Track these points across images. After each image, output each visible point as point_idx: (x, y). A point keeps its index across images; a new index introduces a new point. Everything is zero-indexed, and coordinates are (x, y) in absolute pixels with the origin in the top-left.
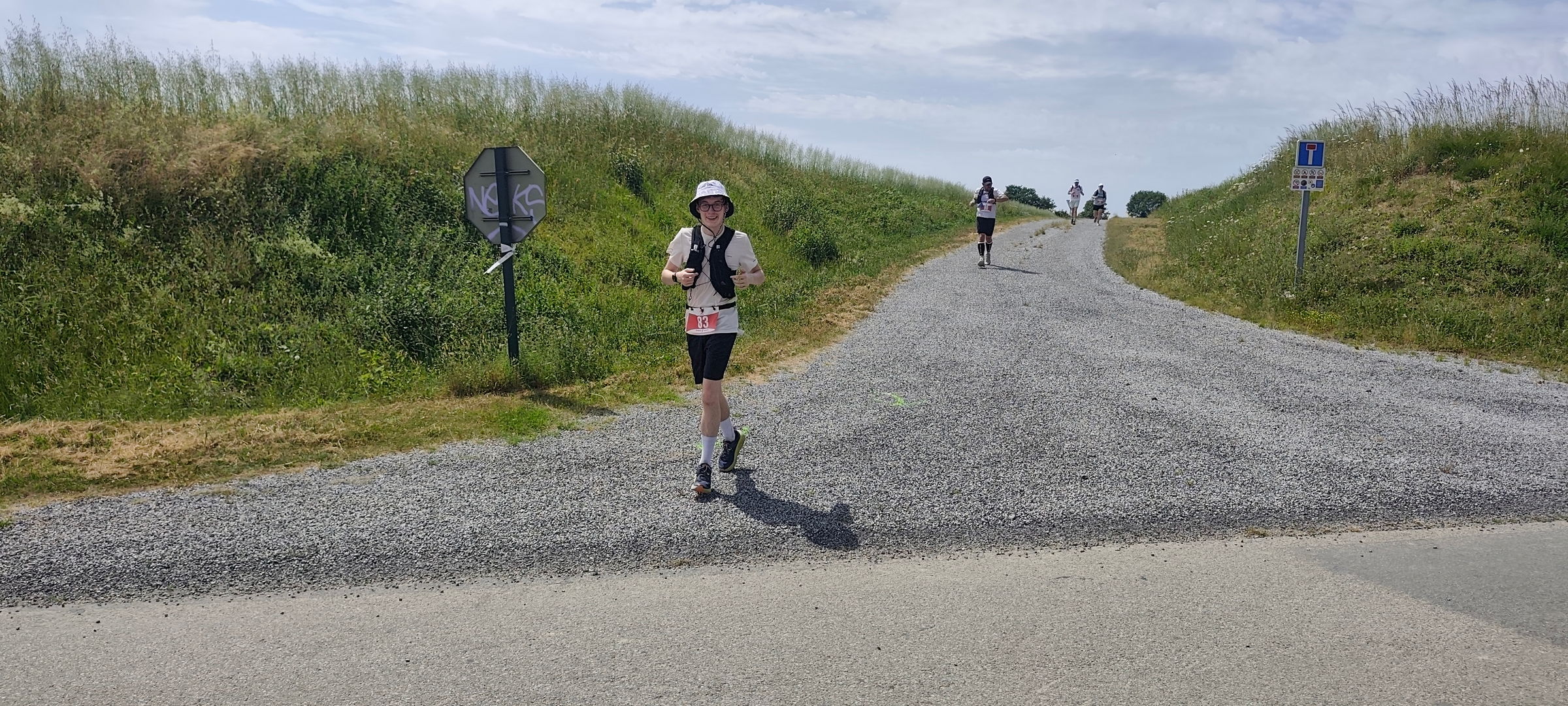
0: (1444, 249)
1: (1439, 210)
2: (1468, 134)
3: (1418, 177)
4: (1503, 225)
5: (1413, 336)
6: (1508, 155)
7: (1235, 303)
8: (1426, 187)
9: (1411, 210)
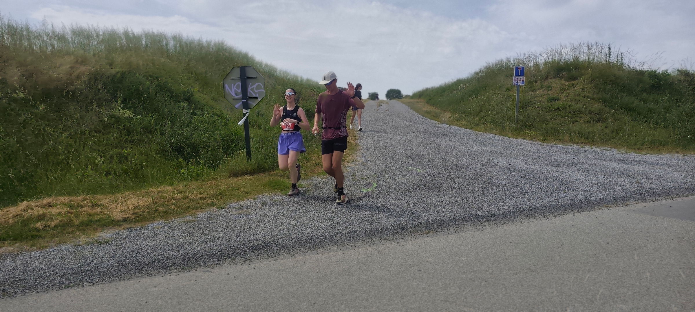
0: (569, 106)
1: (563, 92)
2: (566, 63)
3: (551, 80)
4: (588, 97)
5: (568, 139)
6: (583, 71)
7: (492, 129)
8: (556, 84)
9: (552, 92)
